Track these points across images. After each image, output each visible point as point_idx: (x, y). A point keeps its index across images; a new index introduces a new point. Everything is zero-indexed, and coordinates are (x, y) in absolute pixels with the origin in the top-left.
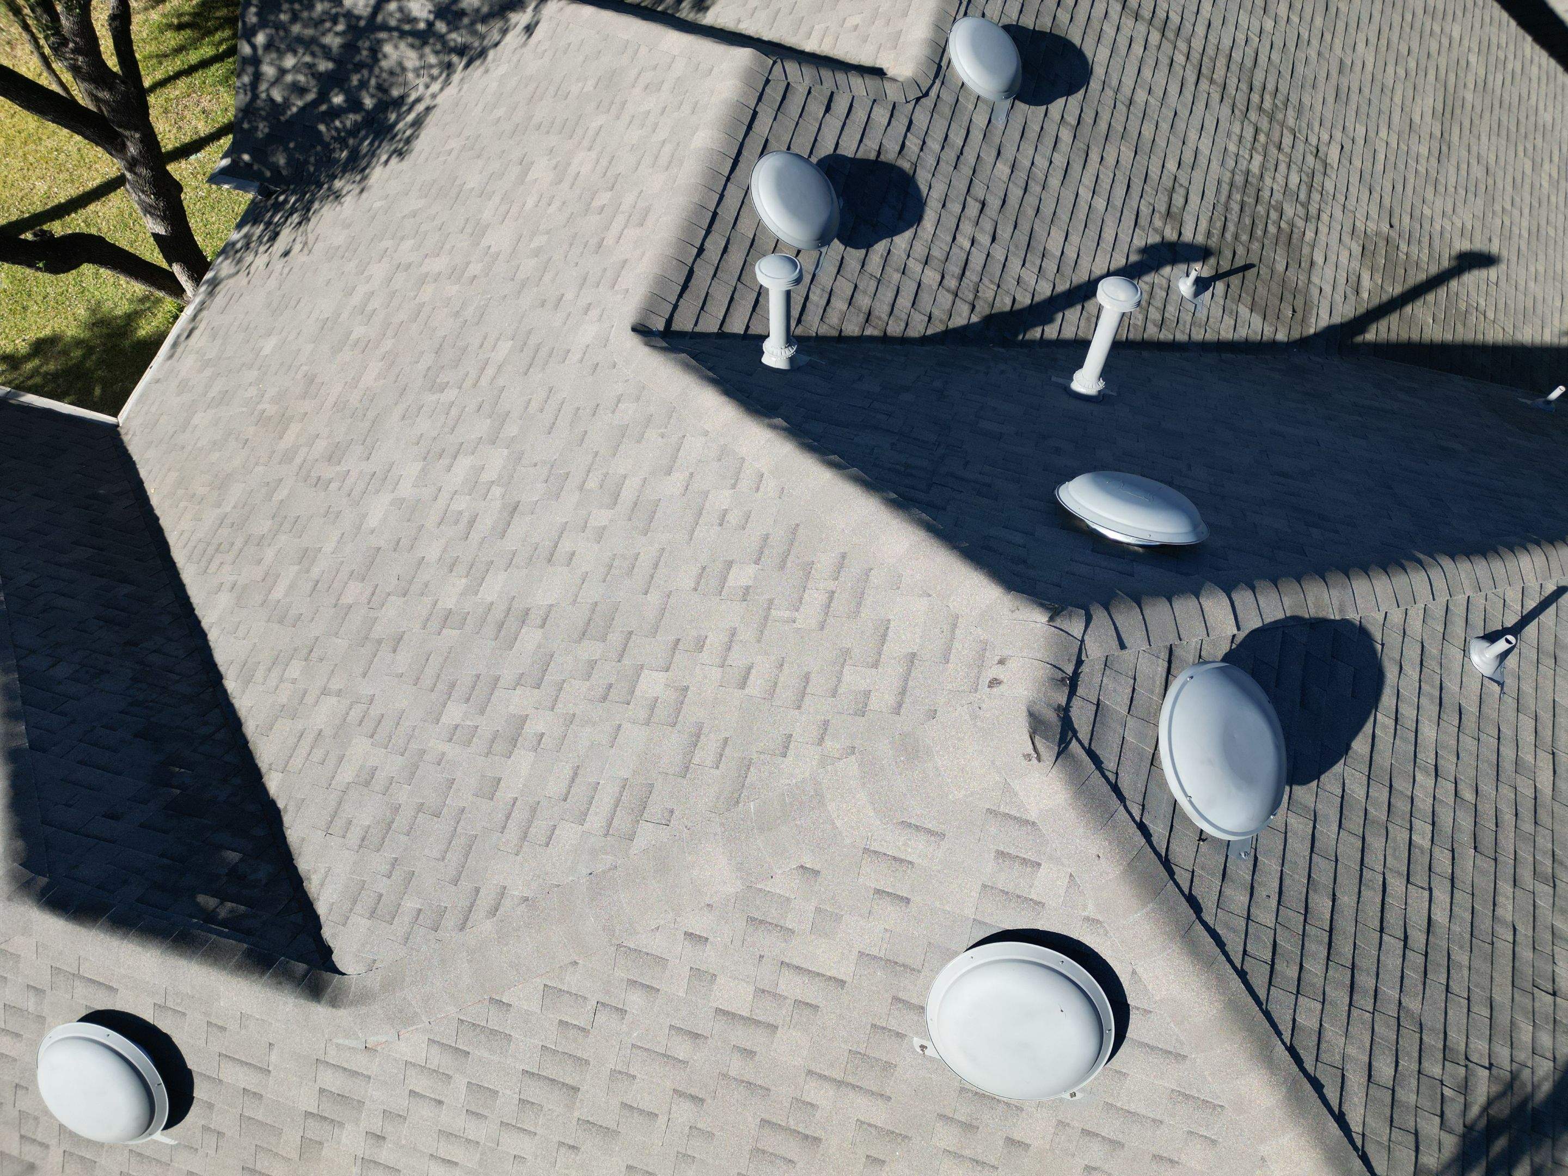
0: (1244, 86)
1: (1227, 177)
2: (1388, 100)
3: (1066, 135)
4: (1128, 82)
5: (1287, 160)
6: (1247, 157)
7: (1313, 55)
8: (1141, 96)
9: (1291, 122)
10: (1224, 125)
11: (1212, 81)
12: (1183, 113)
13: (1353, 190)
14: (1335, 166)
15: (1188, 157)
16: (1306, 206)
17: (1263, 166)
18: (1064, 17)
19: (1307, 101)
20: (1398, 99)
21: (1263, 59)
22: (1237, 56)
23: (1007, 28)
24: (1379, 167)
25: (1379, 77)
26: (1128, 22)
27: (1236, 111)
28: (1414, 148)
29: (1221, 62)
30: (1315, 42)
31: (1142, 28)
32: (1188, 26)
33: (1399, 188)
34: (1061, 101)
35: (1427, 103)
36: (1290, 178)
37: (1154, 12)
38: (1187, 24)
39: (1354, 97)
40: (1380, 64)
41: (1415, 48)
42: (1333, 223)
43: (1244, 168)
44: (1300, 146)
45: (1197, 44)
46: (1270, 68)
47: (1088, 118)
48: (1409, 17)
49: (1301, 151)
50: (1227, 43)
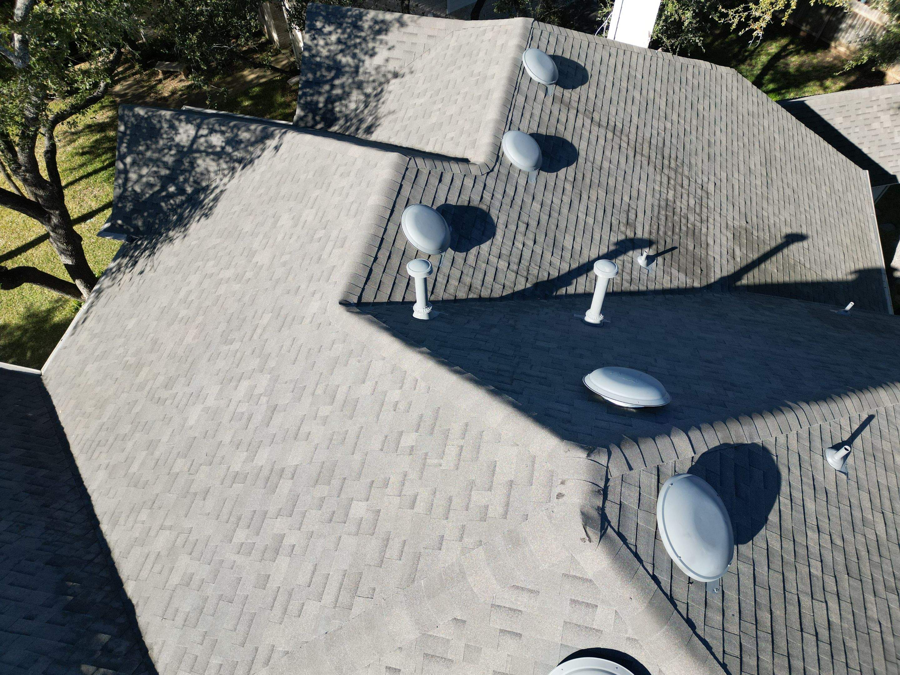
0: (659, 157)
1: (656, 203)
2: (736, 158)
3: (568, 187)
4: (599, 158)
5: (687, 192)
6: (666, 192)
7: (694, 139)
8: (606, 165)
9: (686, 173)
10: (651, 177)
11: (642, 155)
12: (629, 172)
13: (724, 205)
14: (713, 194)
15: (634, 194)
16: (700, 215)
17: (674, 196)
18: (561, 128)
19: (693, 162)
20: (741, 158)
21: (668, 143)
22: (654, 142)
23: (532, 135)
24: (736, 192)
25: (730, 147)
26: (595, 129)
27: (657, 169)
28: (753, 182)
29: (646, 145)
30: (694, 132)
31: (602, 131)
32: (626, 129)
33: (748, 202)
34: (564, 170)
35: (756, 159)
36: (690, 201)
37: (608, 123)
38: (626, 127)
39: (718, 158)
40: (729, 141)
41: (746, 132)
42: (716, 223)
43: (665, 198)
44: (693, 185)
45: (632, 137)
46: (672, 146)
47: (579, 177)
48: (740, 117)
49: (694, 187)
50: (648, 135)
